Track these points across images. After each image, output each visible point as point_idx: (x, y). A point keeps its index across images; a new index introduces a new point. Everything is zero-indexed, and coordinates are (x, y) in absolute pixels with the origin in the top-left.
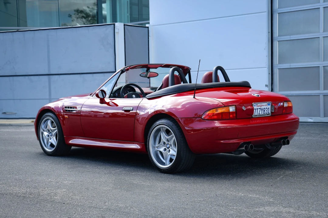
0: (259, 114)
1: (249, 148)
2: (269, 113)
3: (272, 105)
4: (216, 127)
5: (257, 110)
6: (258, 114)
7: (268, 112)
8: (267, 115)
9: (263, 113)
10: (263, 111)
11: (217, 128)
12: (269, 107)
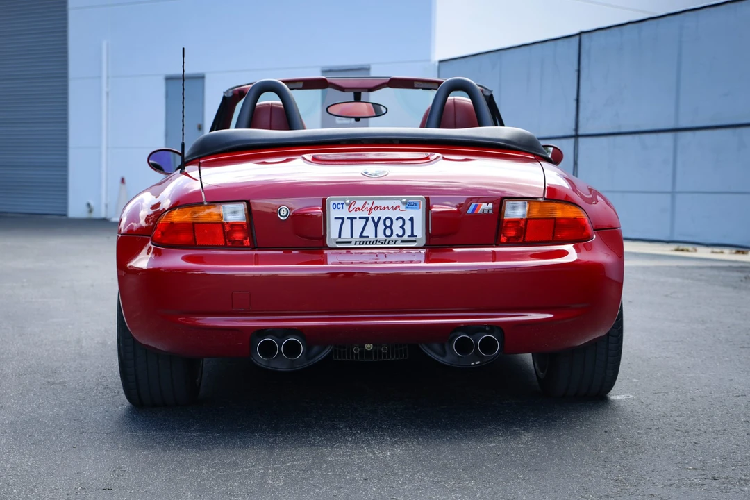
0: (361, 236)
1: (280, 349)
2: (412, 235)
3: (428, 210)
5: (347, 223)
6: (356, 235)
7: (408, 233)
9: (381, 236)
10: (381, 227)
12: (417, 214)
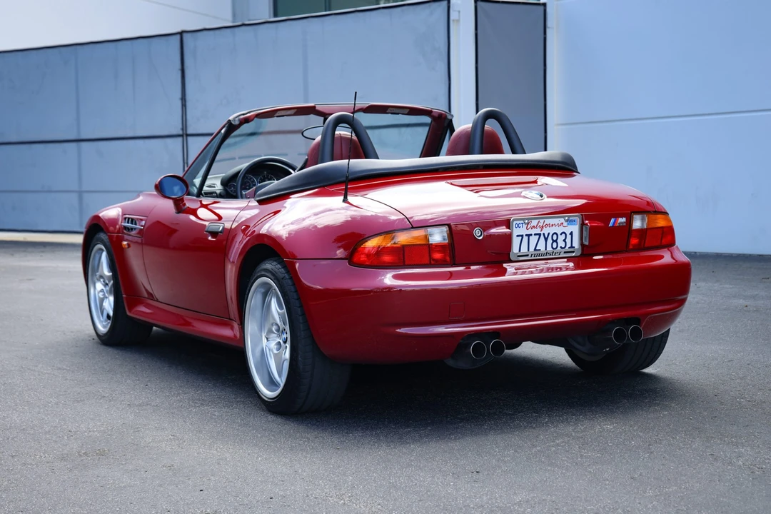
0: (535, 250)
1: (488, 349)
2: (572, 247)
3: (582, 225)
4: (386, 288)
5: (525, 239)
6: (532, 249)
7: (569, 245)
8: (565, 252)
9: (549, 248)
10: (550, 241)
11: (389, 290)
12: (575, 229)
